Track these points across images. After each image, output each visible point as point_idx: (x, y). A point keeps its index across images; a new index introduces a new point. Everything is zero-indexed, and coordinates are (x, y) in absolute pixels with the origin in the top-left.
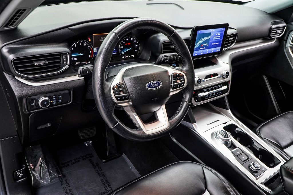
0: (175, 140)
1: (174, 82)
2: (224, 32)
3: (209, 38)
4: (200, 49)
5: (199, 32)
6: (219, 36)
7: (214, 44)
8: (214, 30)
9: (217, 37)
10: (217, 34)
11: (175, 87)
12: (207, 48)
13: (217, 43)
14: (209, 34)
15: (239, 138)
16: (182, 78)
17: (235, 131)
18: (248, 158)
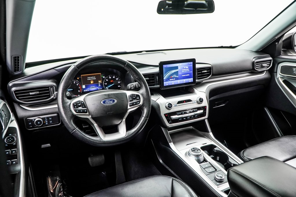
0: (161, 161)
1: (131, 101)
2: (192, 65)
3: (177, 71)
4: (170, 80)
5: (165, 66)
6: (188, 69)
7: (185, 75)
8: (181, 64)
9: (186, 70)
10: (185, 68)
11: (132, 105)
12: (177, 79)
13: (187, 75)
14: (176, 68)
15: (219, 157)
16: (138, 97)
17: (214, 150)
18: (216, 170)
